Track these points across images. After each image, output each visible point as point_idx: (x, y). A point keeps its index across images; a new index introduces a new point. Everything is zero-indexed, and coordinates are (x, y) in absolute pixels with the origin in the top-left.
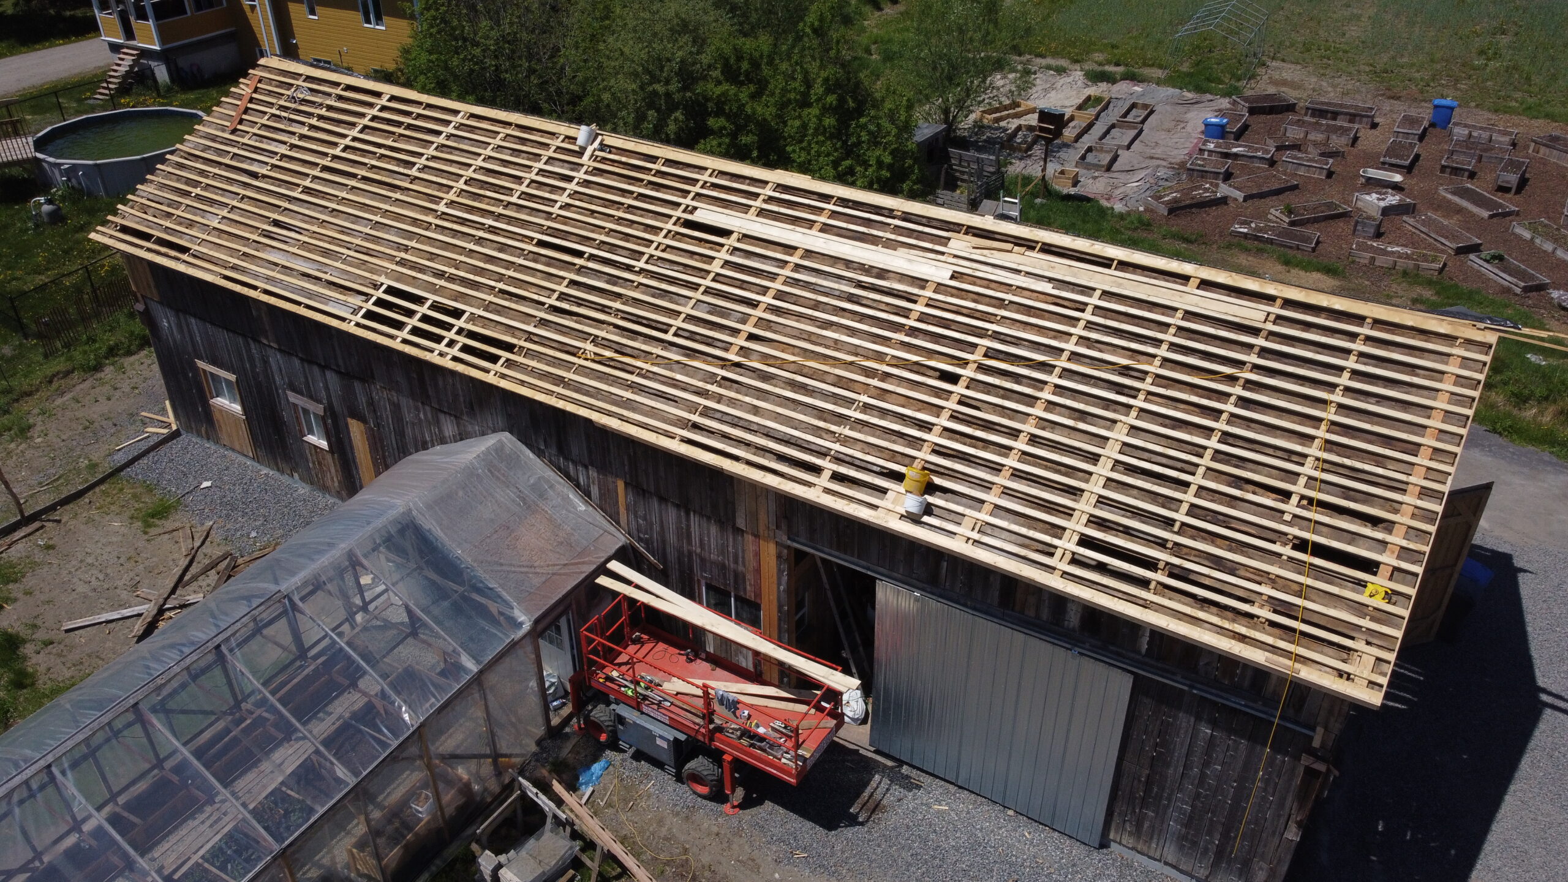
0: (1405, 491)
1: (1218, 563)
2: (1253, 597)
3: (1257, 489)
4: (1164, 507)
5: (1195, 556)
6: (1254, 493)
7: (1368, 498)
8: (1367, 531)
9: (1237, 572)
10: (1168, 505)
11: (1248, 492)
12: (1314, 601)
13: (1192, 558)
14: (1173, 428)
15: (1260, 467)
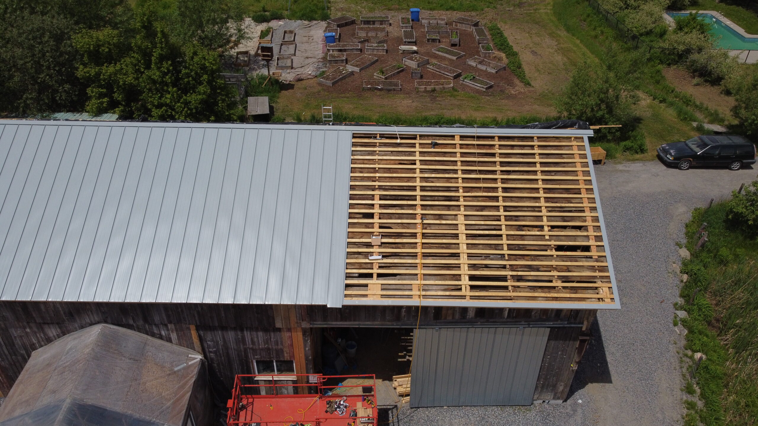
0: (584, 210)
1: (531, 268)
2: (551, 278)
3: (529, 228)
4: (496, 249)
5: (520, 268)
6: (529, 231)
7: (572, 218)
8: (579, 233)
9: (540, 269)
10: (497, 248)
11: (526, 231)
12: (574, 272)
13: (519, 269)
14: (482, 211)
15: (525, 218)
